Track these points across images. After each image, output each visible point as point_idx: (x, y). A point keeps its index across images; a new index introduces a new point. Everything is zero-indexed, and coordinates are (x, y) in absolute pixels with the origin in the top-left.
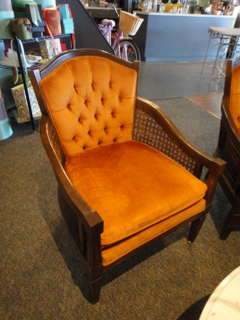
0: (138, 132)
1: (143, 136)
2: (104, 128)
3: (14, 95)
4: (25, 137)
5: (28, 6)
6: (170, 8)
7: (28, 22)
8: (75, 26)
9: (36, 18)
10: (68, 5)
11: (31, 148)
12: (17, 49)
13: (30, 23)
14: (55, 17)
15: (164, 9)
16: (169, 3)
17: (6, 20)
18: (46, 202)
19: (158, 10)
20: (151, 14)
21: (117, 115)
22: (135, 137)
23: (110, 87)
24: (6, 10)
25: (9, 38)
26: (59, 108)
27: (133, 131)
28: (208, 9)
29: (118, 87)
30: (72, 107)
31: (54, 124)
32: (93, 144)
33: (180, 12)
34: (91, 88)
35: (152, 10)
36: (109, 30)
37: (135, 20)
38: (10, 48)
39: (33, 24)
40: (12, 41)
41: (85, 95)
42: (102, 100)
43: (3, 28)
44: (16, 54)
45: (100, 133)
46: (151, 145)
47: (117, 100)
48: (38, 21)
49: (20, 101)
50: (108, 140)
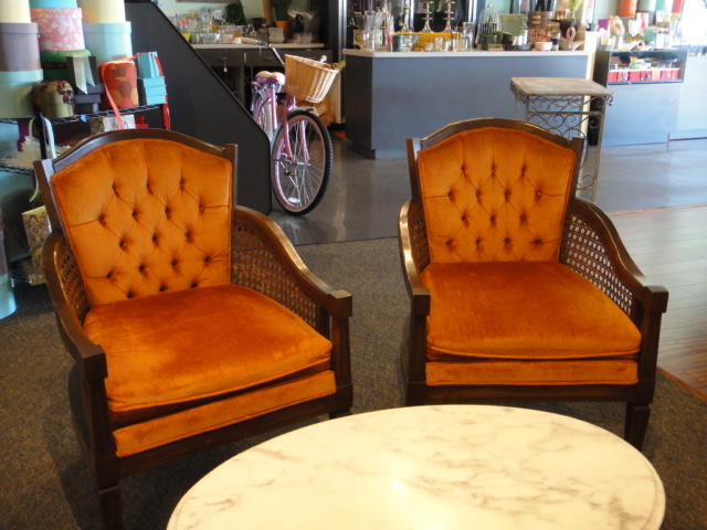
0: (239, 270)
1: (247, 276)
2: (170, 260)
3: (26, 226)
4: (42, 317)
5: (70, 60)
6: (429, 41)
7: (68, 87)
8: (168, 90)
9: (84, 79)
10: (155, 54)
11: (50, 336)
12: (41, 136)
13: (71, 89)
14: (124, 75)
15: (411, 44)
16: (427, 31)
17: (27, 85)
18: (60, 425)
19: (396, 48)
20: (378, 55)
21: (197, 238)
22: (234, 280)
23: (182, 188)
24: (27, 68)
25: (28, 116)
26: (81, 220)
27: (232, 269)
28: (521, 40)
29: (195, 187)
30: (107, 220)
31: (72, 247)
32: (148, 289)
33: (451, 49)
34: (146, 190)
35: (383, 47)
36: (271, 92)
37: (317, 72)
38: (28, 135)
39: (77, 91)
40: (31, 122)
41: (133, 201)
42: (168, 210)
43: (19, 100)
44: (38, 144)
45: (162, 269)
46: (260, 291)
47: (196, 210)
48: (88, 84)
49: (38, 239)
50: (179, 283)
